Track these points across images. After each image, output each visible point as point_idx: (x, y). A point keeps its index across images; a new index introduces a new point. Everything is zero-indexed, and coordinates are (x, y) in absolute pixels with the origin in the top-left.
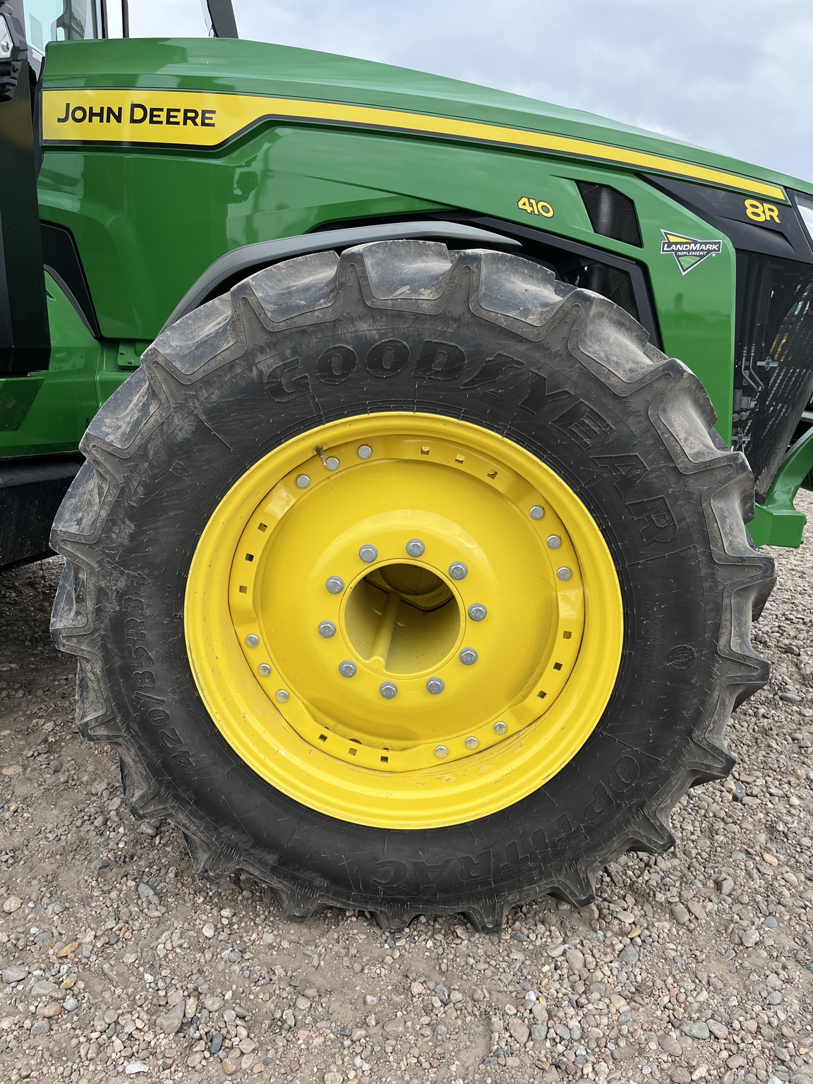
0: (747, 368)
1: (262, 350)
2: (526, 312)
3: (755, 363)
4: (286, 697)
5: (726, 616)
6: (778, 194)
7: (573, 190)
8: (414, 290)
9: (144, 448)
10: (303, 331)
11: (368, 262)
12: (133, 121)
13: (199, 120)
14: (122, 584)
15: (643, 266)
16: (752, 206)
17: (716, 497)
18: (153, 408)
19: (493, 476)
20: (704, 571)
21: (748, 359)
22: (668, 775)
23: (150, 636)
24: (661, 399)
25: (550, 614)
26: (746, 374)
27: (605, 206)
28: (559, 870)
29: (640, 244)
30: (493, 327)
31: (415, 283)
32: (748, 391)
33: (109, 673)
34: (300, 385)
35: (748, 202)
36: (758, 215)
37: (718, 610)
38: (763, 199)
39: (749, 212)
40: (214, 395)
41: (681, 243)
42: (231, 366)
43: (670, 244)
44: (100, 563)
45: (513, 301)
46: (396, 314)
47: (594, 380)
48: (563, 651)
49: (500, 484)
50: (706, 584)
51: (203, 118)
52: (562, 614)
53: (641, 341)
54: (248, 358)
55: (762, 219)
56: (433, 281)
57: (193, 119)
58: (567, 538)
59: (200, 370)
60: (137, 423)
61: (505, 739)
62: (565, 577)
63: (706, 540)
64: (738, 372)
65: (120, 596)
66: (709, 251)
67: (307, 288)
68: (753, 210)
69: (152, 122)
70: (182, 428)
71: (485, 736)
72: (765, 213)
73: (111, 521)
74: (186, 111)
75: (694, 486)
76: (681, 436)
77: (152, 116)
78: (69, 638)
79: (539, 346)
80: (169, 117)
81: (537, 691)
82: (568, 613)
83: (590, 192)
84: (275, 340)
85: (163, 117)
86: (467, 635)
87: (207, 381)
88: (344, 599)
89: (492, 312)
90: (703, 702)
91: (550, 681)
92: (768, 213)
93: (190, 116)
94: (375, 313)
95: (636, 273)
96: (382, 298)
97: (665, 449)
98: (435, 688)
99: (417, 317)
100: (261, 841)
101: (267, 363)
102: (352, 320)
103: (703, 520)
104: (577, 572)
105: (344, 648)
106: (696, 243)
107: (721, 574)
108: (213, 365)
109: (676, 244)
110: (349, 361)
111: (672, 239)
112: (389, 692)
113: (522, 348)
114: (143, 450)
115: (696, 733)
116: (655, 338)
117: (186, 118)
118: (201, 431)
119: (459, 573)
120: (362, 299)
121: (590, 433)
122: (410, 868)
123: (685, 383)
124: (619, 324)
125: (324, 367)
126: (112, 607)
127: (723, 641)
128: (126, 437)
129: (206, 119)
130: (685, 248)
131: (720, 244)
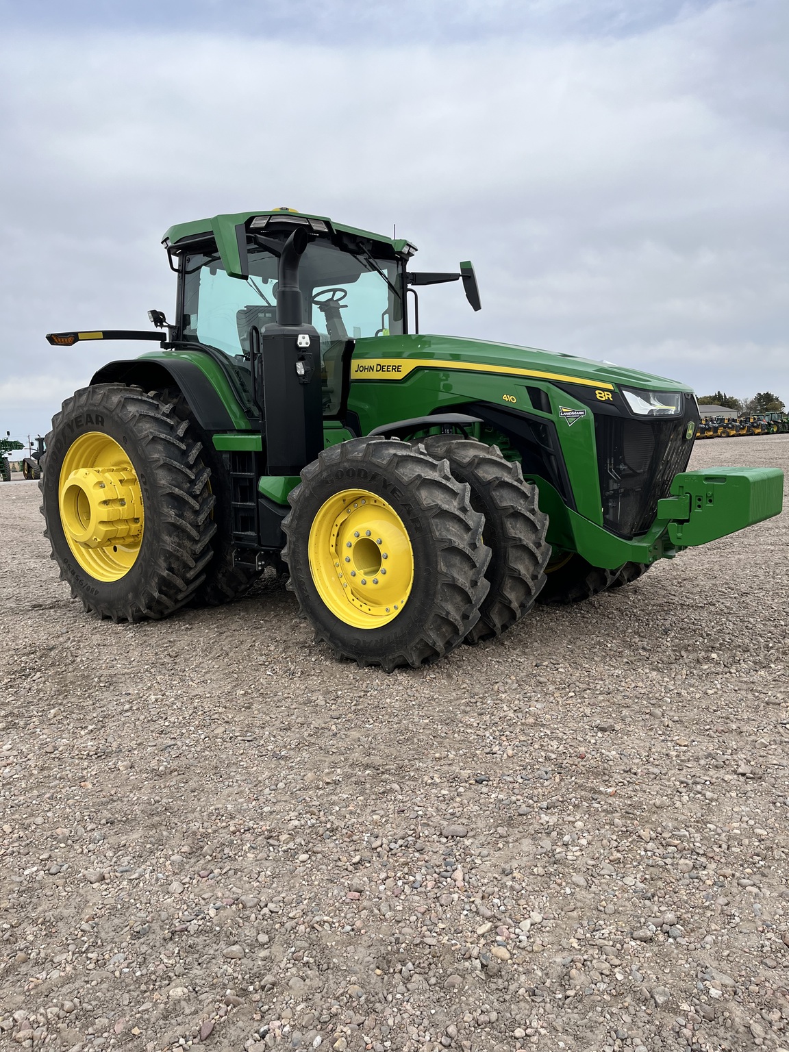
0: (610, 469)
1: (324, 471)
4: (346, 585)
5: (439, 558)
6: (610, 387)
7: (525, 392)
10: (333, 465)
12: (377, 371)
15: (552, 422)
16: (599, 393)
20: (431, 543)
21: (610, 464)
23: (301, 556)
24: (417, 487)
26: (610, 472)
28: (401, 648)
29: (551, 413)
30: (374, 464)
31: (359, 450)
35: (597, 392)
36: (602, 397)
37: (436, 556)
38: (604, 390)
39: (598, 396)
40: (314, 484)
41: (568, 412)
43: (563, 412)
45: (381, 456)
46: (352, 461)
47: (398, 480)
50: (432, 547)
55: (604, 399)
57: (395, 369)
59: (311, 476)
63: (431, 533)
64: (604, 470)
66: (580, 415)
68: (601, 396)
69: (382, 371)
70: (307, 493)
71: (400, 605)
72: (604, 396)
74: (393, 366)
75: (427, 514)
76: (423, 499)
79: (385, 470)
83: (531, 391)
85: (386, 368)
86: (384, 564)
87: (312, 479)
88: (352, 549)
89: (374, 459)
92: (607, 396)
94: (348, 460)
95: (550, 424)
97: (417, 501)
98: (376, 582)
99: (357, 461)
100: (327, 629)
101: (325, 474)
102: (343, 462)
103: (429, 526)
105: (352, 566)
106: (574, 411)
107: (436, 544)
108: (314, 475)
109: (566, 412)
110: (342, 474)
111: (564, 410)
112: (364, 583)
113: (381, 470)
114: (299, 500)
115: (435, 600)
117: (393, 369)
119: (380, 542)
121: (399, 496)
125: (337, 475)
127: (439, 567)
129: (397, 369)
130: (570, 413)
131: (585, 412)
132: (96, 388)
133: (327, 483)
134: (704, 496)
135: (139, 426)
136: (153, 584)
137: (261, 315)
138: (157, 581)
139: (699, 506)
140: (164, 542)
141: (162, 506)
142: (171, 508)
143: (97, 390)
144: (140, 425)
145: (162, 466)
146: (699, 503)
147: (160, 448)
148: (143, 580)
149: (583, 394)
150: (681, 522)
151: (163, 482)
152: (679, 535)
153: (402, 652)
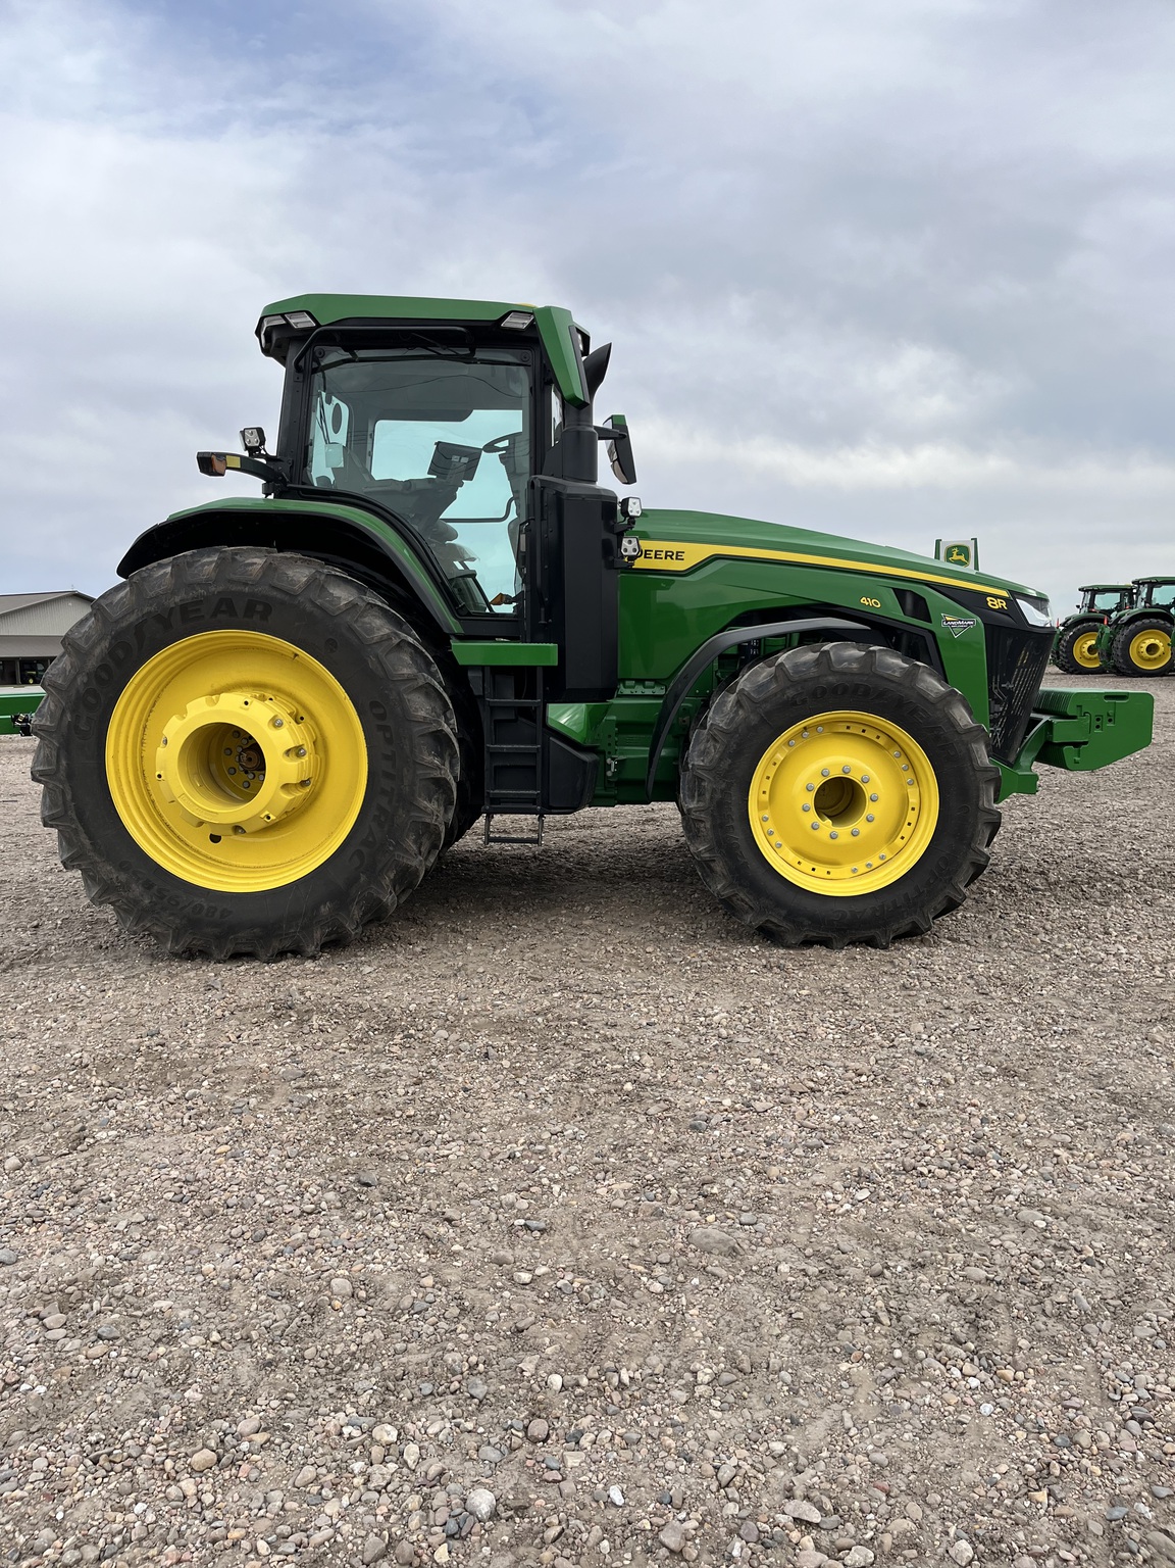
0: (996, 688)
1: (788, 688)
2: (894, 671)
3: (1000, 685)
4: (781, 845)
5: (981, 792)
6: (1005, 594)
7: (892, 595)
8: (850, 664)
9: (737, 728)
10: (805, 681)
11: (831, 654)
13: (674, 557)
14: (723, 786)
15: (933, 634)
17: (974, 742)
18: (740, 712)
19: (878, 737)
20: (971, 775)
21: (995, 684)
22: (962, 864)
24: (949, 704)
25: (905, 801)
26: (996, 692)
27: (909, 600)
28: (915, 912)
29: (930, 621)
30: (882, 677)
31: (851, 660)
32: (997, 702)
33: (714, 827)
34: (804, 701)
35: (988, 599)
37: (978, 789)
38: (997, 597)
40: (768, 706)
41: (953, 621)
42: (776, 694)
43: (946, 621)
44: (714, 778)
45: (889, 667)
46: (843, 673)
47: (923, 697)
48: (911, 816)
49: (881, 741)
50: (972, 780)
51: (677, 556)
52: (910, 800)
53: (939, 682)
54: (783, 691)
55: (997, 607)
56: (858, 660)
57: (671, 556)
58: (911, 765)
59: (762, 696)
60: (733, 718)
61: (885, 862)
62: (910, 784)
63: (971, 760)
64: (990, 690)
65: (722, 791)
66: (969, 625)
67: (805, 663)
69: (645, 557)
70: (754, 719)
71: (876, 862)
72: (998, 604)
73: (721, 759)
74: (667, 552)
75: (964, 738)
76: (958, 718)
77: (646, 554)
78: (696, 812)
79: (900, 684)
80: (656, 555)
81: (900, 836)
82: (913, 801)
83: (900, 594)
84: (794, 684)
85: (653, 554)
86: (870, 809)
87: (765, 701)
88: (813, 794)
89: (881, 671)
90: (974, 830)
91: (906, 831)
93: (669, 555)
94: (835, 673)
95: (929, 638)
96: (838, 667)
97: (952, 723)
98: (854, 834)
99: (852, 674)
101: (790, 693)
102: (826, 676)
103: (969, 752)
104: (917, 780)
105: (813, 816)
106: (961, 621)
107: (978, 774)
108: (768, 694)
109: (950, 621)
110: (824, 691)
111: (947, 618)
112: (833, 837)
113: (894, 685)
114: (736, 731)
115: (973, 845)
116: (944, 679)
117: (666, 556)
118: (763, 721)
119: (866, 781)
120: (829, 667)
121: (922, 718)
122: (849, 914)
123: (957, 698)
124: (931, 674)
125: (814, 694)
126: (718, 796)
127: (981, 803)
128: (728, 724)
129: (678, 556)
130: (955, 624)
131: (975, 621)
132: (236, 554)
133: (795, 704)
134: (1105, 716)
135: (364, 623)
136: (387, 881)
137: (455, 459)
138: (392, 876)
139: (1098, 727)
140: (423, 811)
141: (421, 752)
142: (434, 755)
143: (238, 557)
144: (366, 620)
145: (419, 689)
146: (1098, 723)
147: (407, 658)
148: (363, 878)
149: (972, 601)
150: (1077, 745)
151: (422, 713)
152: (1077, 759)
153: (916, 918)
